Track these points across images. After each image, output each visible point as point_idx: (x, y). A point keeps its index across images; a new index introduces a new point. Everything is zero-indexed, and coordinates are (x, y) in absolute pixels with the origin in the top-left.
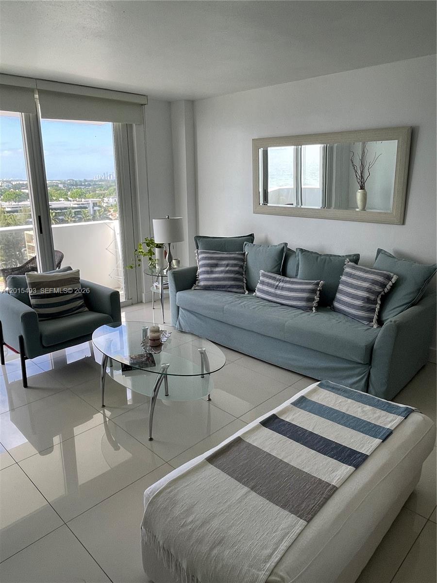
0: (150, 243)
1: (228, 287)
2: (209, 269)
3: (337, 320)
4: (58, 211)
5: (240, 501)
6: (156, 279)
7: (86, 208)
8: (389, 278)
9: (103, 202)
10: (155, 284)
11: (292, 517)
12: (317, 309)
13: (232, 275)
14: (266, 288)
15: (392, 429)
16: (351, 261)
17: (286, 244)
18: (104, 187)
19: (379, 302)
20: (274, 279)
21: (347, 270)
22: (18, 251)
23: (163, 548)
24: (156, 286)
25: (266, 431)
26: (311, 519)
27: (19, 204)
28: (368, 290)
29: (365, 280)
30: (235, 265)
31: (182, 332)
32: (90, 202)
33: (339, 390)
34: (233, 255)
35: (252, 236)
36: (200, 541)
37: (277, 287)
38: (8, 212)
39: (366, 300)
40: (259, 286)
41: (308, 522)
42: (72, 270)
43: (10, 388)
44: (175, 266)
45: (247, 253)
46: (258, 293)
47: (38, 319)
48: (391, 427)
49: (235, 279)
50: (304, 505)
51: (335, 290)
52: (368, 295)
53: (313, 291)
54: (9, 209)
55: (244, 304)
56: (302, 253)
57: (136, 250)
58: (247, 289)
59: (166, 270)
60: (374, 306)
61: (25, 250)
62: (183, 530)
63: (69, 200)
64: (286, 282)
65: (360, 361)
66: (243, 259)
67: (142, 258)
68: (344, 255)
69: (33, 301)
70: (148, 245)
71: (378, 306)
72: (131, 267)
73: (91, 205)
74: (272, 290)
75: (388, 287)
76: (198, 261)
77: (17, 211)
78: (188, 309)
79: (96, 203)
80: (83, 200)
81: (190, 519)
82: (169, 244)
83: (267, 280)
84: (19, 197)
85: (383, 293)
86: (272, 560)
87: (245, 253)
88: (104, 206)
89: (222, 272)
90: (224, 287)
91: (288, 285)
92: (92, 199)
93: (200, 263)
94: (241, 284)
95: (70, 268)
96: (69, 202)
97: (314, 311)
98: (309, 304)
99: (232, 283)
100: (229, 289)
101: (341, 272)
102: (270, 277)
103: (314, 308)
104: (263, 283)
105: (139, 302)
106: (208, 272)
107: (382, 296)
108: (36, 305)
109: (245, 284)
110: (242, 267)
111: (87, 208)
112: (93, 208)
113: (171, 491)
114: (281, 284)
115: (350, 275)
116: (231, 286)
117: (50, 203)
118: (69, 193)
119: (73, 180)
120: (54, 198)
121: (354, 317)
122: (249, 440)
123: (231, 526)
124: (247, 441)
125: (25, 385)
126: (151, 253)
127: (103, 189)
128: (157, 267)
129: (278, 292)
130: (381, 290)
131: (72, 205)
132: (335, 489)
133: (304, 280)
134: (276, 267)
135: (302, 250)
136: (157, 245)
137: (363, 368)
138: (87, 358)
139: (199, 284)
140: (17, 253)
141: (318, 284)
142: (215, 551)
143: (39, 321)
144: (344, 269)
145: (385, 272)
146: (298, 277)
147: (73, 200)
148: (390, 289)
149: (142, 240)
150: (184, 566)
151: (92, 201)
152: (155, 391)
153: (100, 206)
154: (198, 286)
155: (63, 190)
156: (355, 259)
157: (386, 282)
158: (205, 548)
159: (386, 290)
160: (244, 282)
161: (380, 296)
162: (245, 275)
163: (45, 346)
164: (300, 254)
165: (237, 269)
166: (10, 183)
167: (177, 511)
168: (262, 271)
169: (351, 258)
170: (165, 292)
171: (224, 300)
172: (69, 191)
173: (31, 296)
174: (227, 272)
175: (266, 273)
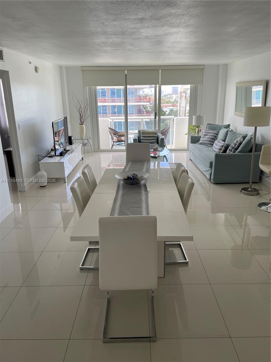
17: (230, 128)
34: (214, 132)
35: (229, 125)
49: (210, 141)
53: (222, 146)
66: (217, 134)
87: (219, 132)
90: (206, 143)
91: (219, 144)
94: (212, 143)
106: (204, 138)
110: (215, 137)
116: (208, 144)
134: (224, 137)
154: (199, 142)
156: (245, 136)
165: (212, 137)
174: (209, 138)
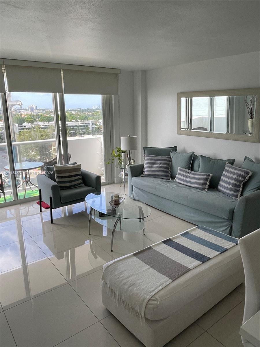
0: (119, 150)
1: (160, 175)
2: (150, 165)
3: (218, 196)
4: (71, 128)
5: (144, 271)
6: (122, 170)
7: (87, 126)
8: (247, 173)
9: (98, 122)
10: (121, 173)
11: (167, 278)
12: (208, 189)
13: (163, 169)
14: (181, 177)
15: (228, 248)
16: (229, 163)
17: (194, 152)
18: (99, 113)
19: (242, 186)
20: (186, 172)
21: (226, 168)
22: (47, 151)
23: (109, 288)
24: (122, 174)
25: (164, 245)
26: (175, 280)
27: (49, 123)
28: (236, 180)
29: (234, 174)
30: (165, 164)
31: (134, 200)
32: (90, 122)
33: (207, 230)
34: (164, 158)
35: (176, 147)
36: (125, 284)
37: (187, 177)
38: (42, 128)
39: (234, 185)
40: (177, 176)
41: (174, 281)
42: (77, 164)
43: (43, 224)
44: (133, 163)
45: (172, 157)
46: (176, 180)
47: (59, 189)
48: (228, 247)
50: (173, 275)
51: (219, 179)
52: (235, 182)
53: (206, 179)
54: (43, 126)
55: (167, 186)
56: (201, 158)
57: (111, 154)
58: (171, 177)
59: (127, 165)
60: (239, 189)
61: (52, 151)
62: (118, 280)
63: (78, 121)
64: (192, 174)
65: (226, 218)
66: (170, 160)
67: (115, 158)
68: (226, 159)
69: (57, 180)
70: (118, 151)
71: (241, 189)
72: (109, 163)
73: (91, 124)
74: (184, 178)
75: (247, 178)
76: (144, 161)
77: (47, 128)
78: (137, 187)
79: (94, 123)
80: (86, 121)
81: (121, 276)
82: (129, 151)
83: (182, 172)
84: (49, 119)
85: (244, 181)
86: (154, 292)
87: (171, 157)
88: (99, 125)
89: (157, 167)
90: (157, 175)
91: (193, 176)
92: (92, 121)
93: (146, 162)
94: (168, 174)
95: (76, 163)
96: (77, 123)
97: (206, 191)
98: (204, 186)
99: (163, 173)
100: (161, 177)
101: (223, 169)
102: (183, 171)
103: (206, 189)
104: (179, 174)
105: (113, 183)
106: (149, 167)
107: (243, 183)
108: (59, 181)
109: (170, 174)
110: (168, 165)
111: (89, 126)
112: (92, 126)
113: (115, 265)
114: (189, 175)
115: (227, 171)
116: (162, 175)
117: (66, 123)
118: (78, 117)
119: (81, 109)
120: (69, 120)
121: (228, 195)
122: (155, 248)
123: (139, 280)
124: (154, 249)
125: (52, 222)
126: (119, 156)
127: (98, 114)
128: (123, 164)
129: (187, 179)
130: (243, 180)
131: (79, 124)
132: (190, 270)
133: (202, 173)
134: (187, 165)
135: (202, 156)
136: (123, 151)
137: (229, 222)
138: (83, 212)
139: (145, 174)
140: (47, 153)
141: (209, 176)
142: (130, 288)
143: (60, 190)
144: (225, 168)
145: (246, 170)
146: (199, 171)
147: (80, 121)
148: (248, 179)
149: (115, 148)
150: (117, 294)
151: (91, 122)
152: (114, 227)
153: (96, 125)
154: (144, 175)
155: (74, 115)
156: (232, 162)
157: (246, 175)
158: (126, 287)
159: (246, 180)
160: (169, 173)
161: (242, 183)
162: (170, 169)
163: (62, 202)
164: (200, 158)
166: (44, 110)
167: (116, 273)
168: (180, 167)
169: (230, 161)
170: (126, 177)
171: (157, 183)
172: (78, 115)
173: (56, 177)
174: (160, 167)
175: (182, 169)
